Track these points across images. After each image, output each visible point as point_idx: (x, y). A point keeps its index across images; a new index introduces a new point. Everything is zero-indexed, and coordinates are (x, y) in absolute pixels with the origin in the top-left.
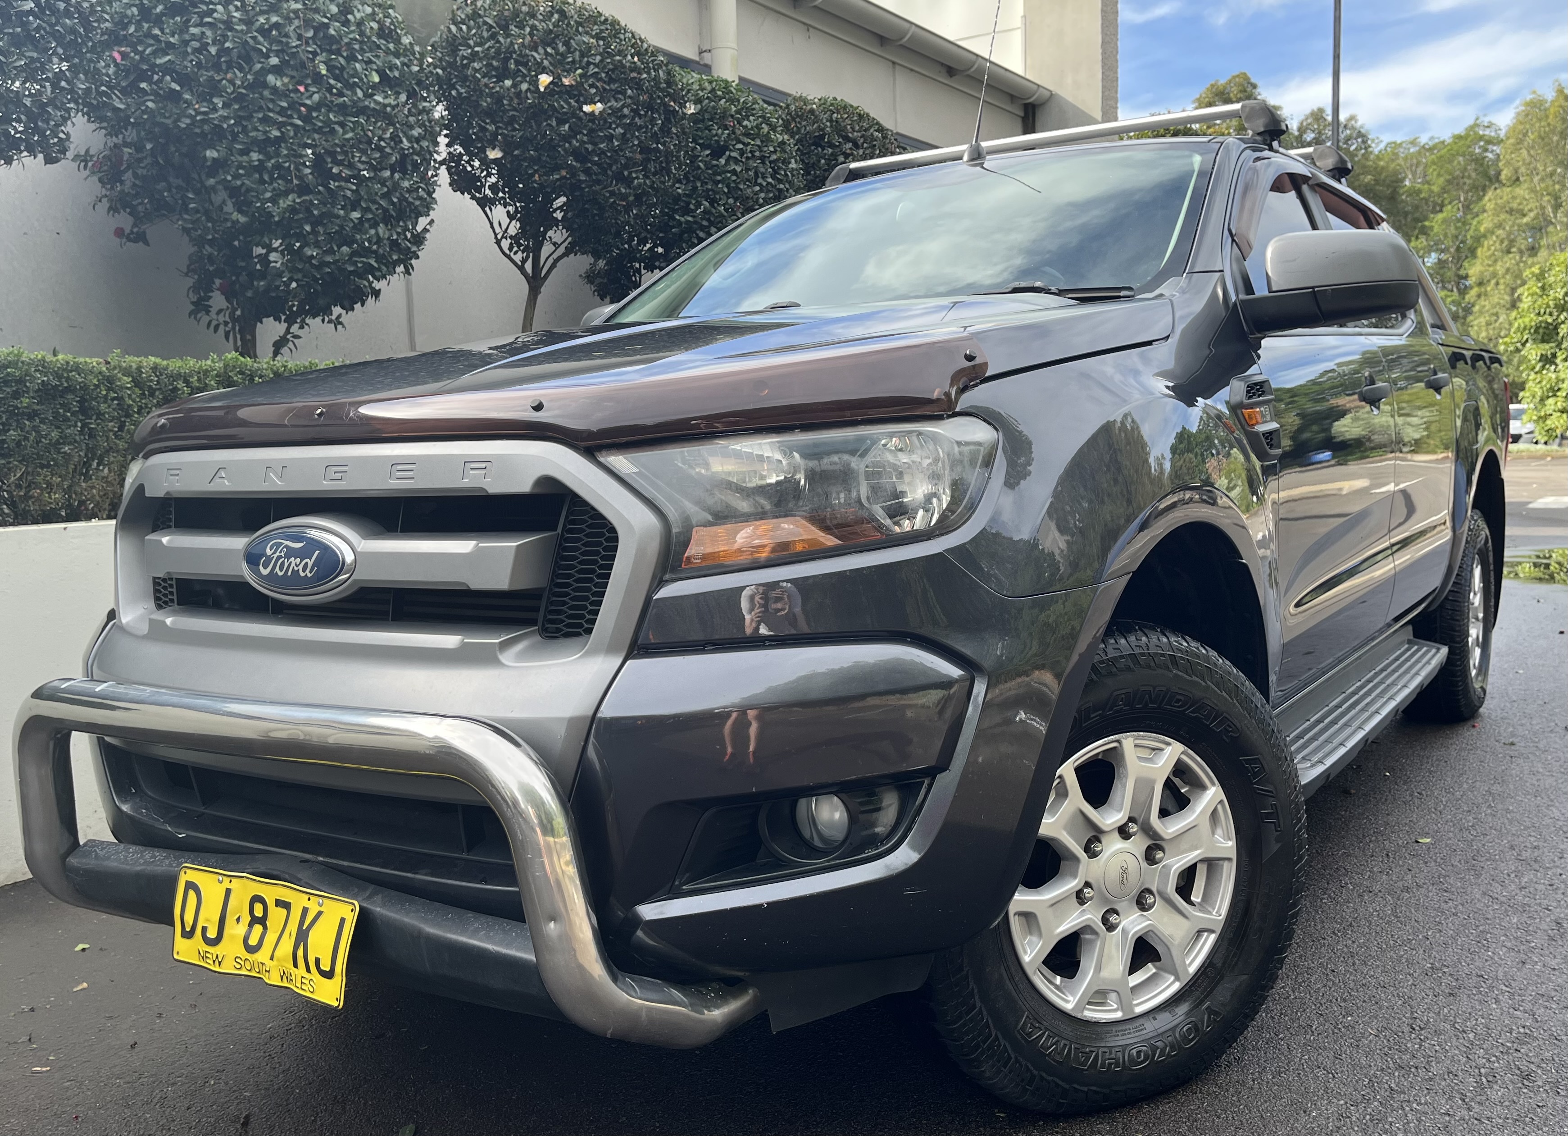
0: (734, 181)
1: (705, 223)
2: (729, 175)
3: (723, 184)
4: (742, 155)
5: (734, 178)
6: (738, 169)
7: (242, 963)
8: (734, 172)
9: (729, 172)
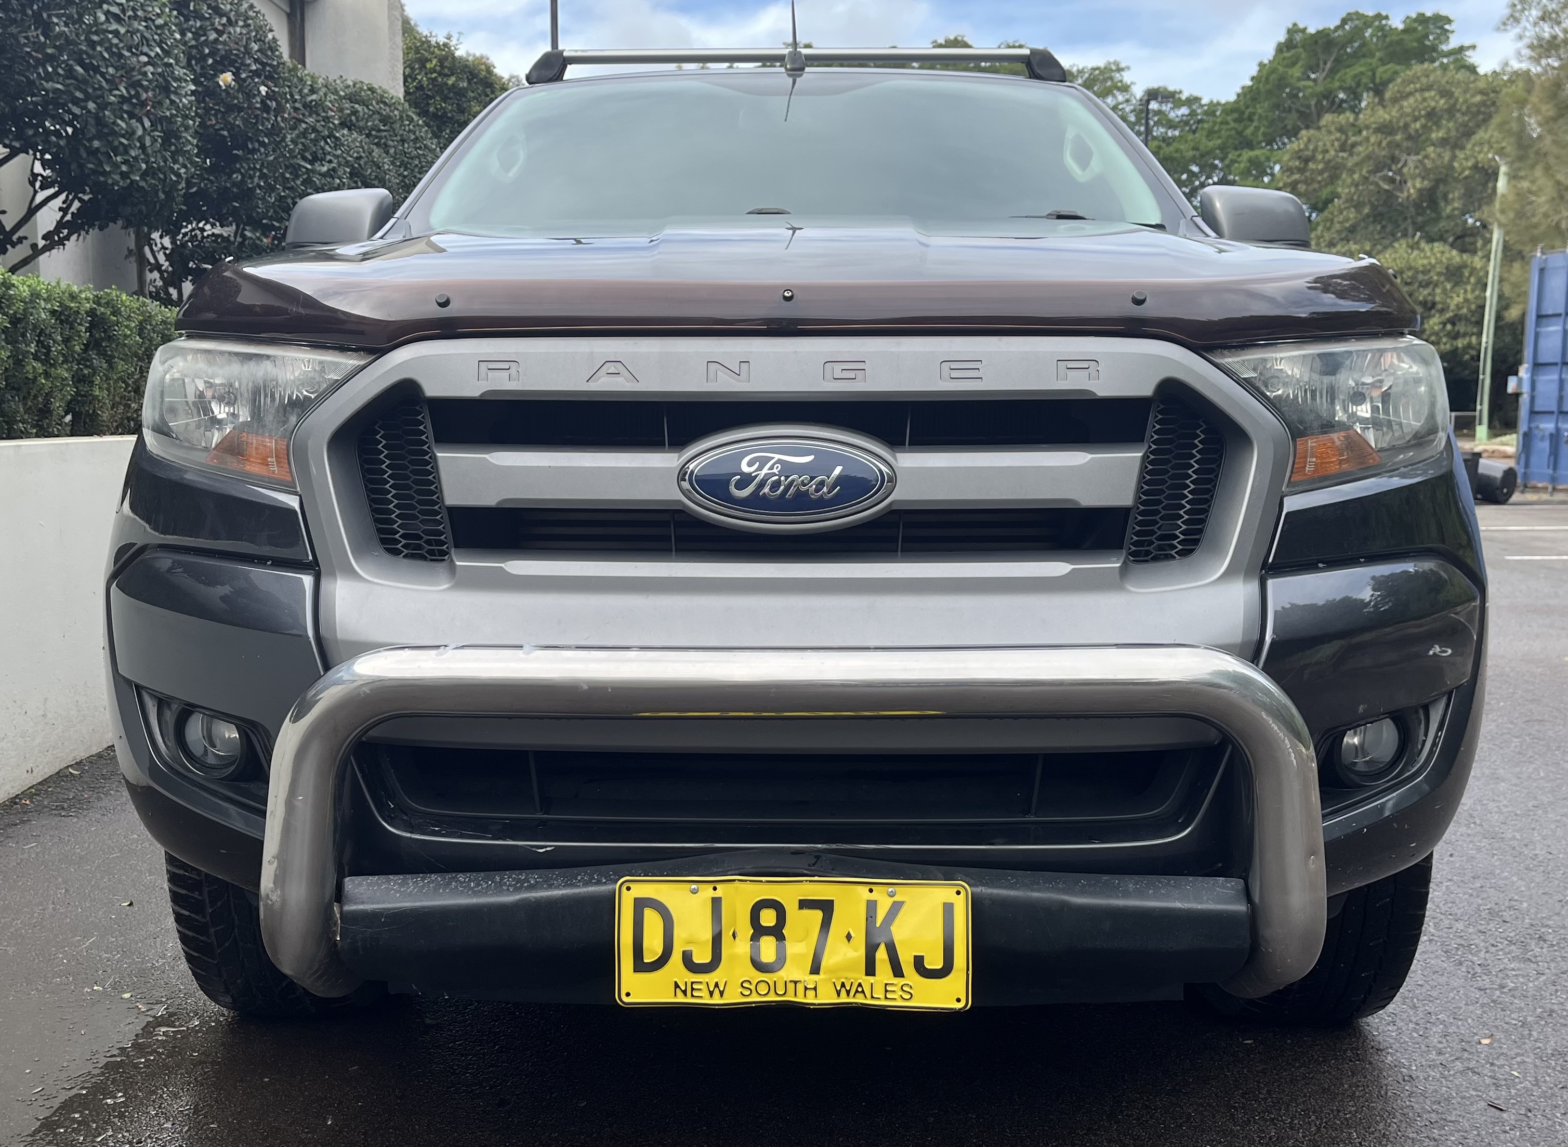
0: (116, 45)
1: (78, 94)
2: (110, 36)
3: (101, 46)
4: (124, 11)
5: (115, 41)
6: (122, 30)
7: (753, 987)
8: (116, 33)
9: (111, 32)
